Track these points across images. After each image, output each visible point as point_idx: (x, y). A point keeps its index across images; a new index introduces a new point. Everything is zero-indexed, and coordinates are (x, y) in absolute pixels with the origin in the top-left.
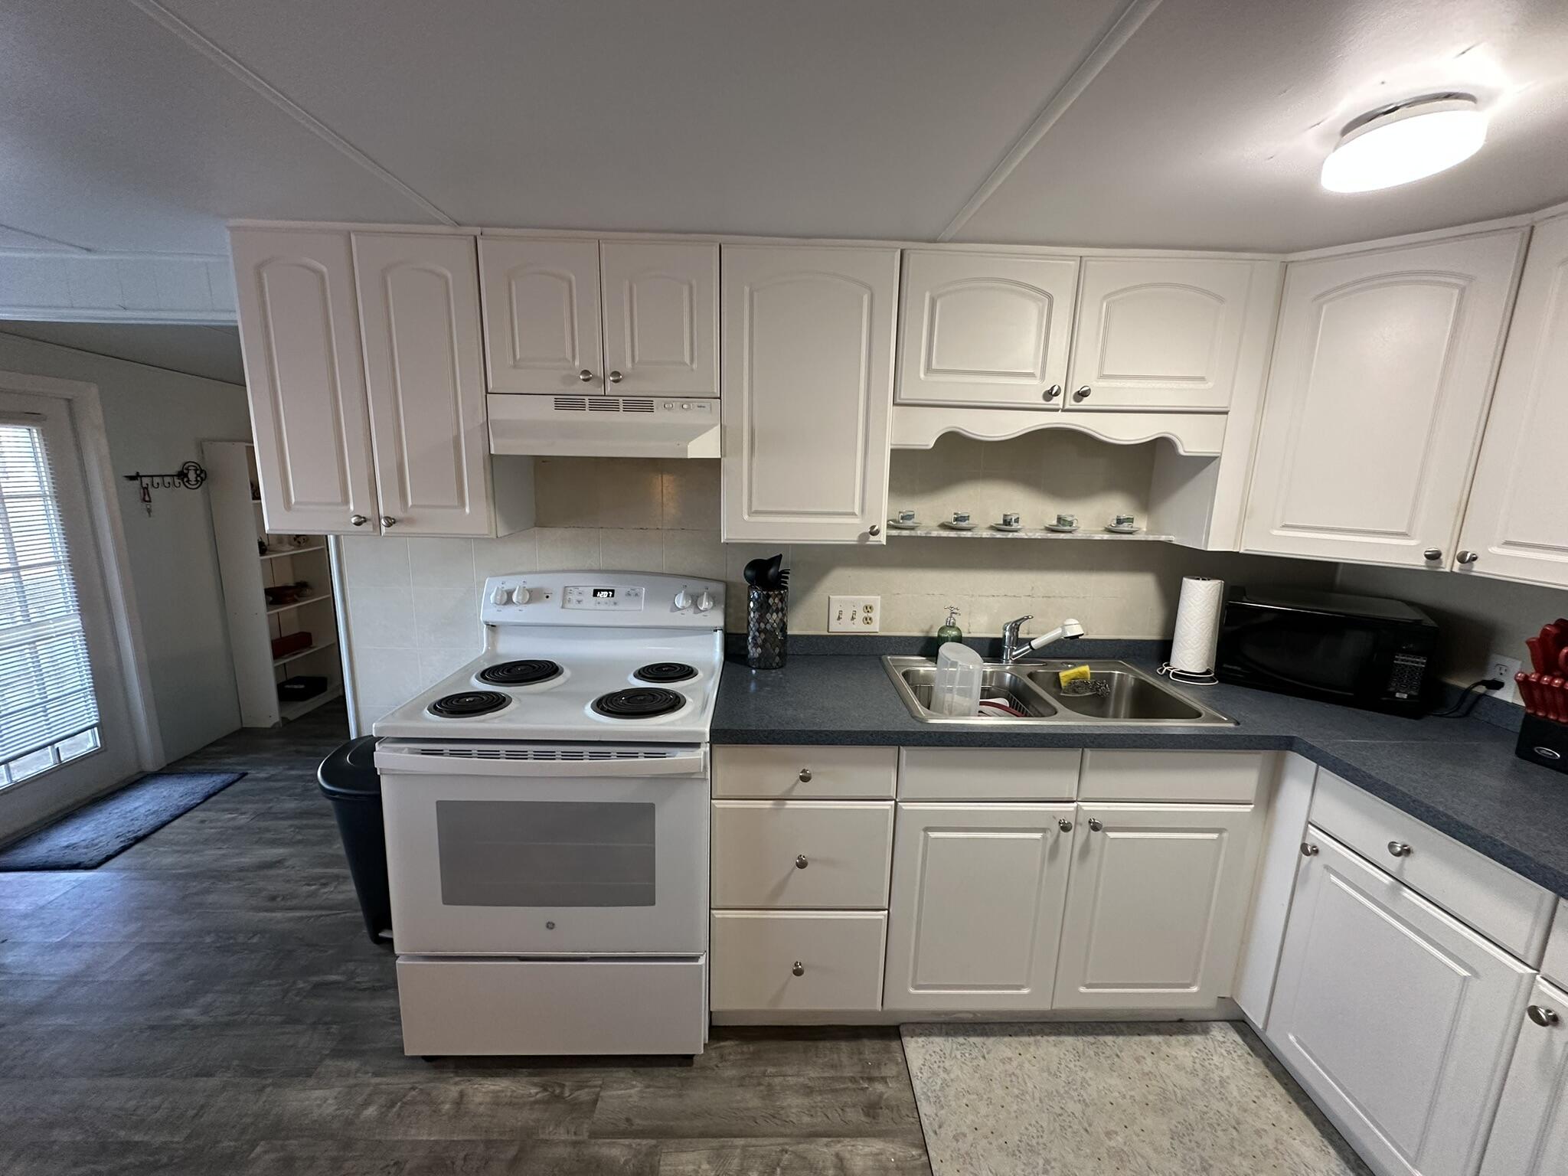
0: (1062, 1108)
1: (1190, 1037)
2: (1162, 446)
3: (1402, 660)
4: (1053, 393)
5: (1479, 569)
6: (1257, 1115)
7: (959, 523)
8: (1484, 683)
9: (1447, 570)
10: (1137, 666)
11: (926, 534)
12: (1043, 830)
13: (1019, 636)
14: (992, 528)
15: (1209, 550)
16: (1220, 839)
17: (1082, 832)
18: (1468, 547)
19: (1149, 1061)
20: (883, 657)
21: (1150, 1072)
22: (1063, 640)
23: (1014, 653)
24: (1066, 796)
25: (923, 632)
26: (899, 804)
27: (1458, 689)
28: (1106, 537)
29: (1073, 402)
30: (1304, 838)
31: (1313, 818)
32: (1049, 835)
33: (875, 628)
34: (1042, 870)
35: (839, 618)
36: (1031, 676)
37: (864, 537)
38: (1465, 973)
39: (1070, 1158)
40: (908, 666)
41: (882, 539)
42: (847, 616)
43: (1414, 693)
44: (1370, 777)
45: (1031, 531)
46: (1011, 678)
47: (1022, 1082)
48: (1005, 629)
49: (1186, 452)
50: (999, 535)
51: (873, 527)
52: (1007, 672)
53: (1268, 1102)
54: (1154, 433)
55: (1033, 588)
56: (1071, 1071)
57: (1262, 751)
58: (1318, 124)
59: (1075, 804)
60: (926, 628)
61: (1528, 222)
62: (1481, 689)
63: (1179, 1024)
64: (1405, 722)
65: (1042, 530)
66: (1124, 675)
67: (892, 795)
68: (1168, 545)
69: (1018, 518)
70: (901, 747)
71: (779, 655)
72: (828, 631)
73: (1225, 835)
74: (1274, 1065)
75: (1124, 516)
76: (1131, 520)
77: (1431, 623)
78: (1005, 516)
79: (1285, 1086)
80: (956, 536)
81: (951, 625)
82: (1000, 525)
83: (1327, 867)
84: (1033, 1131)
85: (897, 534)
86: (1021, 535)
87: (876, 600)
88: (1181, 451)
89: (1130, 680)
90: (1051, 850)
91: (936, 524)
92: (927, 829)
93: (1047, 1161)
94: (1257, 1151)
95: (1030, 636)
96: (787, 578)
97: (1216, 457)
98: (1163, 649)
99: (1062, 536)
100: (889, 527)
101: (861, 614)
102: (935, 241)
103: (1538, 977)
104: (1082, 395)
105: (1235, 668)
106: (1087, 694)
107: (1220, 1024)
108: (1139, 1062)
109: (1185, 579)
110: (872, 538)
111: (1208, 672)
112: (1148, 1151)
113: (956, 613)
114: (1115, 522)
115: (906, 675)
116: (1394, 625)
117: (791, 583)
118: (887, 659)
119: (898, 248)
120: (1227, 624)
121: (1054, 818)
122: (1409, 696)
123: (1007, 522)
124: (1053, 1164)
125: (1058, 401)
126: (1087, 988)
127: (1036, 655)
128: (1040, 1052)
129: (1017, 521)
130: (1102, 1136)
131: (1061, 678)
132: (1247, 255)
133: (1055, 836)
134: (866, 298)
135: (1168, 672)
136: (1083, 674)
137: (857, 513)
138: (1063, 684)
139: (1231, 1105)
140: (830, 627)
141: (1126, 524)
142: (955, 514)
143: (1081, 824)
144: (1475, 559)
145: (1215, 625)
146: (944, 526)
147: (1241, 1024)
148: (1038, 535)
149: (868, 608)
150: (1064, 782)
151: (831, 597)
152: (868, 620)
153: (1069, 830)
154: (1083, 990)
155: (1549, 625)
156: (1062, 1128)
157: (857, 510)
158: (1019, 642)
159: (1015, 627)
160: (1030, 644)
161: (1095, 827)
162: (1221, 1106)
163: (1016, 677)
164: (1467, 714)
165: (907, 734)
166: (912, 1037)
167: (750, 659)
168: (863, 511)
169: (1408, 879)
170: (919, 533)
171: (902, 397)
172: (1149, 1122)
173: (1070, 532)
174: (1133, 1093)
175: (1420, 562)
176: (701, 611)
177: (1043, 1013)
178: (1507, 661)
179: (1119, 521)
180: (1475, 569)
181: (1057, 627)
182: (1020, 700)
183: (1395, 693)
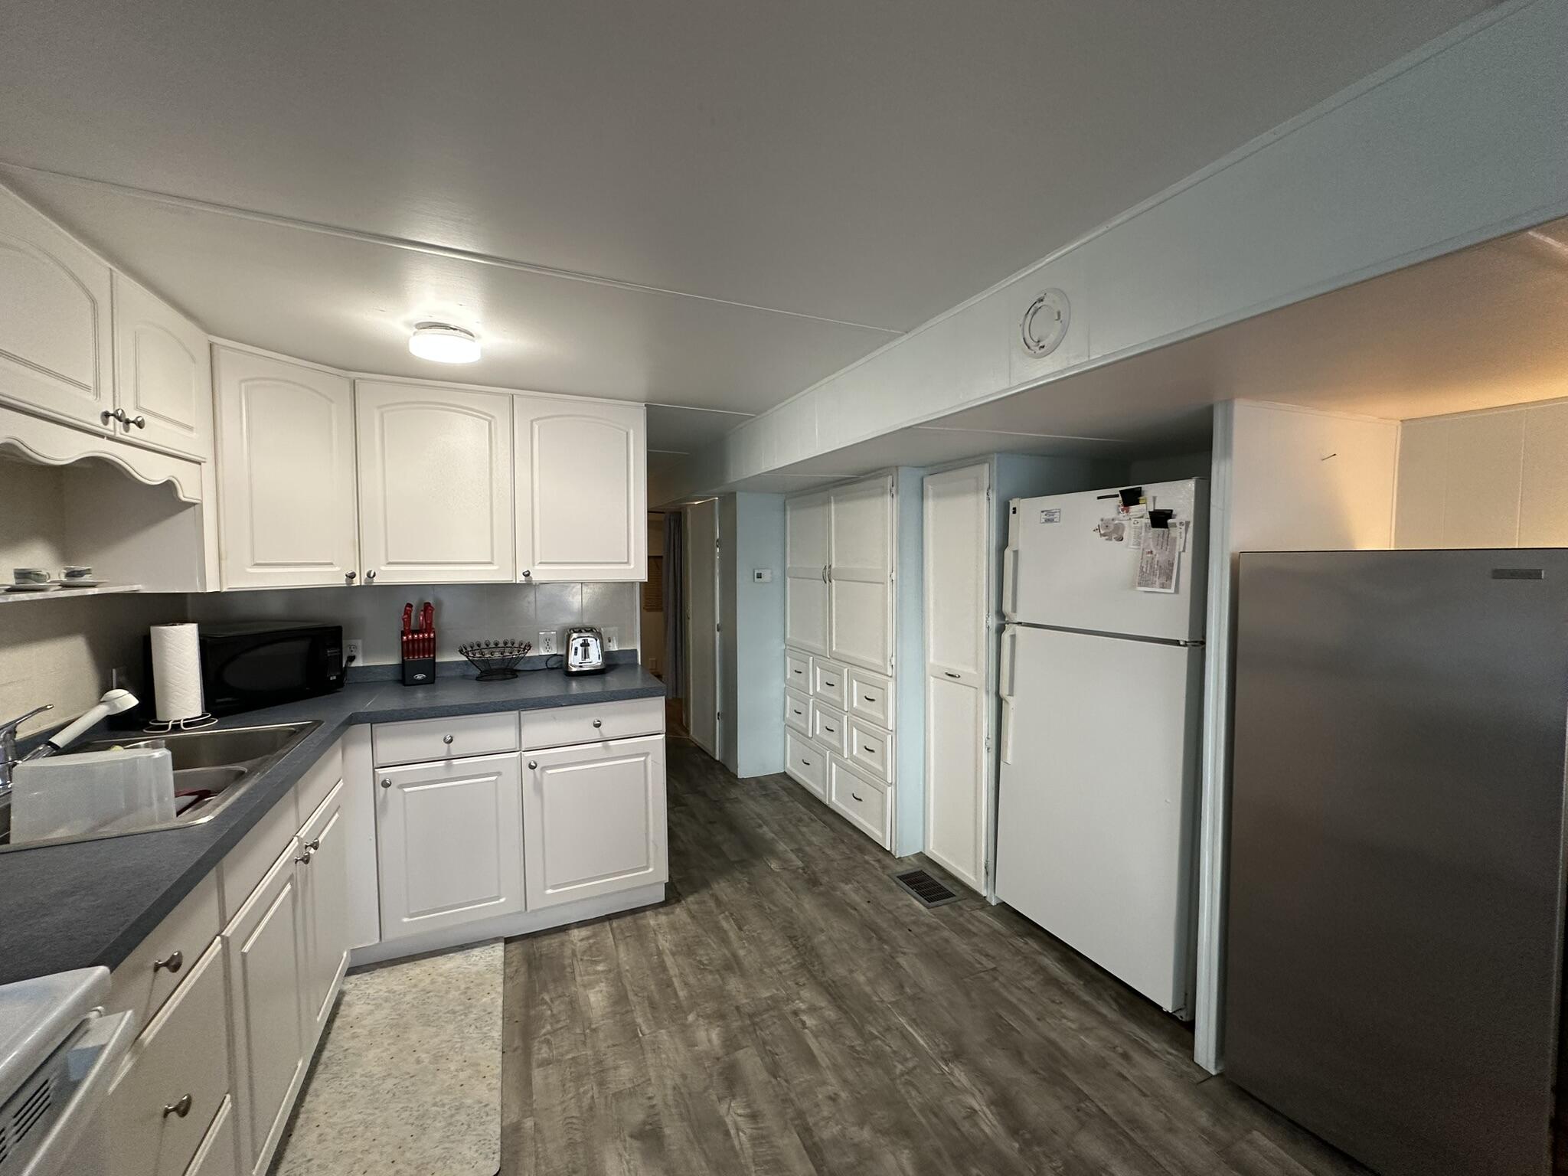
0: (388, 1092)
3: (331, 653)
6: (421, 981)
12: (291, 877)
16: (339, 816)
18: (371, 569)
29: (122, 431)
30: (374, 780)
38: (494, 778)
39: (434, 1088)
43: (338, 674)
44: (418, 709)
47: (352, 1124)
49: (182, 496)
53: (411, 973)
54: (165, 476)
56: (353, 1084)
59: (297, 837)
74: (384, 964)
79: (401, 963)
83: (401, 786)
84: (405, 1115)
93: (435, 1105)
97: (201, 505)
103: (522, 753)
112: (436, 1040)
114: (65, 575)
122: (337, 677)
124: (437, 1100)
128: (322, 1108)
130: (418, 1067)
135: (175, 726)
139: (410, 991)
144: (376, 574)
156: (407, 1093)
162: (409, 998)
169: (454, 754)
172: (414, 1037)
174: (386, 1044)
175: (342, 582)
178: (353, 642)
179: (72, 574)
180: (374, 581)
183: (329, 678)
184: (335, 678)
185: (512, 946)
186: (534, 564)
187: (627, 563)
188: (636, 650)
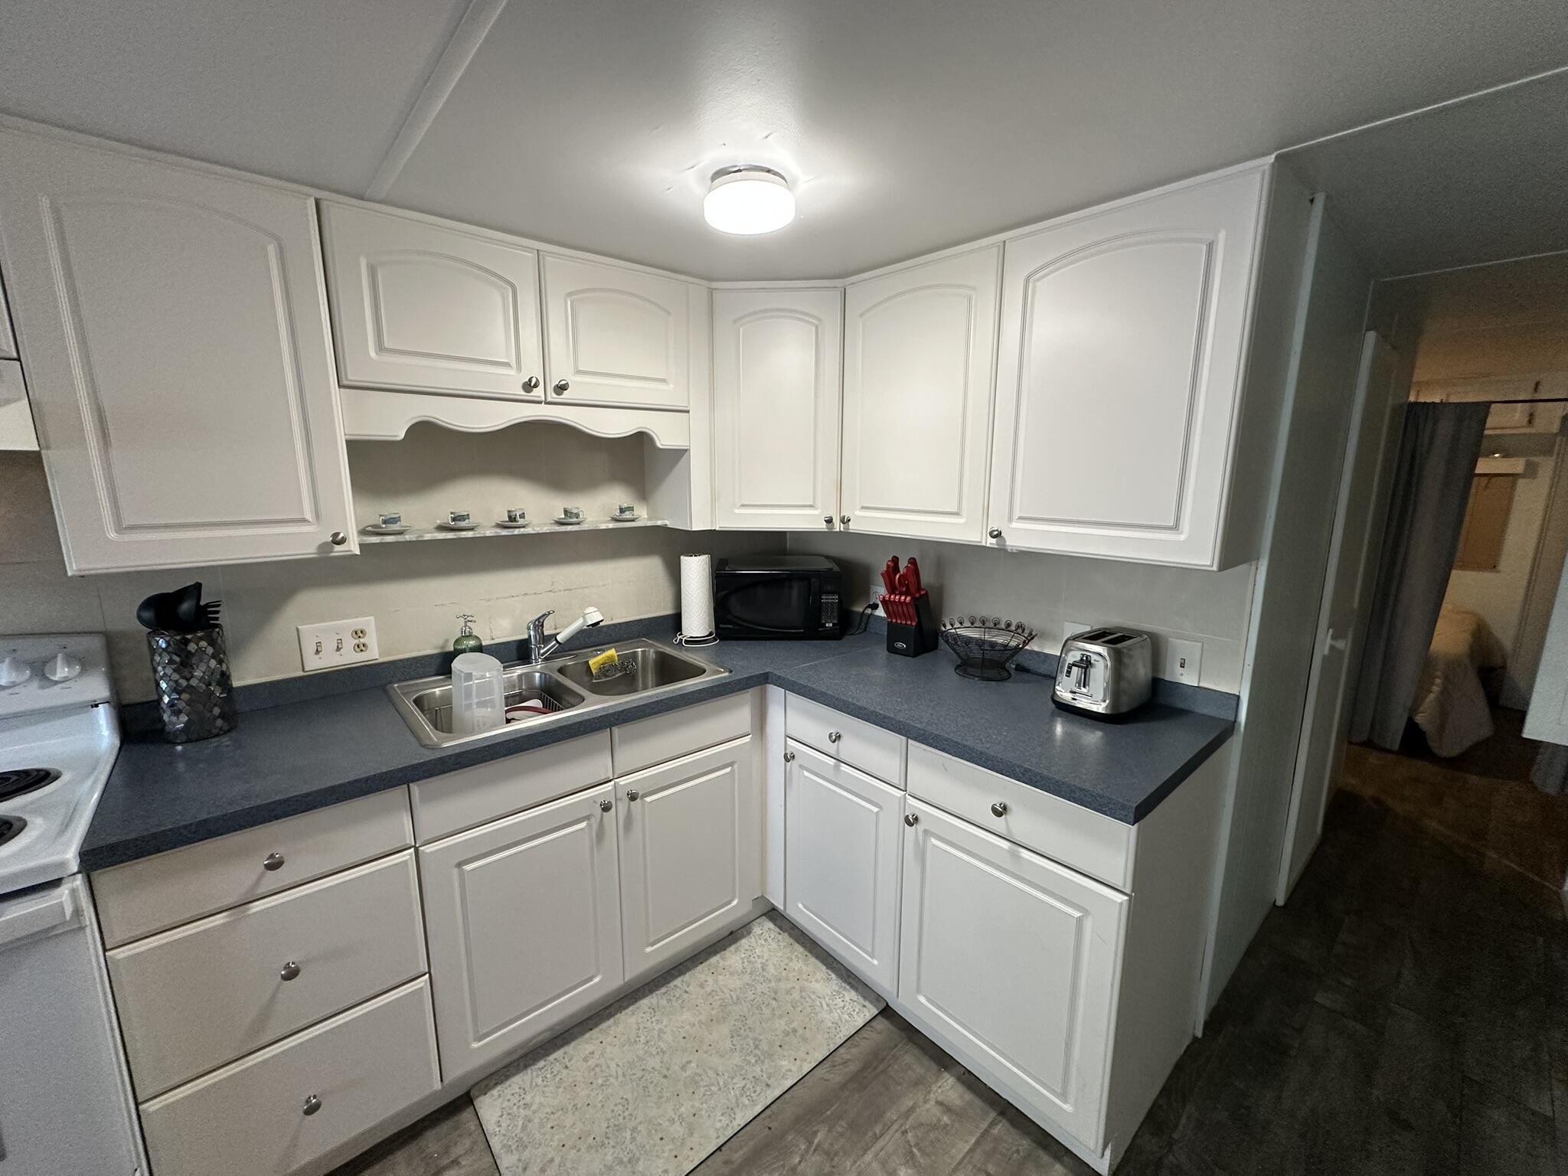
0: (643, 1070)
1: (738, 944)
2: (641, 439)
3: (826, 599)
4: (532, 385)
5: (853, 527)
6: (787, 979)
7: (457, 522)
8: (870, 606)
9: (838, 530)
10: (657, 640)
11: (416, 538)
12: (587, 818)
13: (545, 634)
14: (498, 526)
15: (693, 529)
16: (732, 771)
17: (622, 807)
18: (846, 513)
19: (711, 982)
20: (388, 686)
21: (713, 991)
22: (585, 629)
23: (542, 651)
24: (602, 777)
25: (436, 648)
26: (422, 848)
27: (858, 613)
28: (611, 526)
29: (555, 396)
30: (785, 749)
31: (789, 732)
32: (593, 820)
33: (374, 654)
34: (592, 854)
35: (317, 652)
36: (561, 671)
37: (324, 547)
38: (877, 808)
40: (418, 691)
41: (353, 547)
42: (329, 646)
43: (835, 621)
44: (813, 689)
45: (539, 525)
46: (541, 677)
48: (529, 628)
49: (662, 445)
50: (504, 532)
51: (337, 534)
52: (536, 670)
53: (793, 964)
54: (633, 428)
55: (553, 583)
56: (648, 1030)
57: (750, 690)
58: (693, 167)
59: (613, 782)
60: (441, 642)
61: (842, 285)
62: (869, 611)
63: (731, 937)
64: (833, 643)
65: (552, 524)
66: (645, 651)
67: (408, 842)
68: (664, 529)
69: (524, 513)
70: (410, 784)
71: (222, 716)
72: (303, 670)
73: (736, 766)
75: (625, 505)
76: (631, 509)
77: (836, 568)
78: (509, 512)
80: (455, 537)
81: (467, 634)
82: (506, 522)
83: (801, 766)
85: (378, 541)
86: (529, 530)
87: (368, 623)
88: (659, 445)
89: (651, 654)
90: (597, 836)
91: (432, 527)
92: (459, 865)
94: (789, 1007)
95: (554, 632)
96: (218, 612)
97: (686, 450)
98: (675, 622)
99: (569, 528)
100: (363, 532)
101: (350, 642)
102: (362, 199)
103: (907, 795)
104: (561, 388)
105: (728, 626)
106: (617, 676)
107: (758, 920)
108: (703, 988)
109: (682, 557)
110: (337, 548)
111: (711, 634)
113: (471, 621)
114: (619, 511)
115: (418, 702)
116: (818, 574)
117: (225, 618)
118: (394, 688)
119: (310, 196)
120: (717, 593)
121: (595, 802)
122: (834, 624)
123: (512, 519)
125: (538, 393)
126: (652, 946)
127: (564, 649)
128: (620, 1029)
129: (522, 516)
130: (679, 1073)
131: (591, 666)
132: (683, 277)
133: (598, 820)
134: (272, 249)
135: (681, 640)
136: (611, 658)
137: (311, 520)
138: (594, 671)
139: (770, 982)
140: (305, 665)
141: (627, 513)
142: (452, 513)
143: (621, 799)
144: (849, 520)
145: (710, 593)
146: (442, 528)
147: (773, 914)
148: (545, 529)
149: (359, 633)
150: (598, 765)
151: (299, 627)
152: (361, 648)
153: (611, 808)
154: (649, 949)
155: (889, 561)
156: (645, 1088)
157: (309, 515)
158: (546, 639)
159: (539, 624)
160: (556, 640)
161: (633, 797)
162: (764, 987)
163: (545, 674)
164: (865, 630)
165: (414, 767)
166: (485, 1094)
167: (169, 733)
168: (317, 515)
169: (842, 757)
170: (407, 537)
171: (350, 377)
172: (714, 1035)
173: (579, 524)
174: (700, 1018)
175: (822, 526)
176: (56, 683)
177: (619, 990)
178: (875, 591)
179: (622, 511)
180: (850, 528)
181: (579, 618)
182: (552, 696)
183: (825, 624)
184: (831, 625)
185: (882, 1024)
186: (1010, 520)
187: (1176, 527)
188: (1238, 697)
